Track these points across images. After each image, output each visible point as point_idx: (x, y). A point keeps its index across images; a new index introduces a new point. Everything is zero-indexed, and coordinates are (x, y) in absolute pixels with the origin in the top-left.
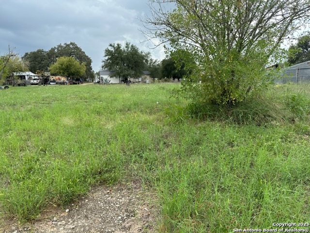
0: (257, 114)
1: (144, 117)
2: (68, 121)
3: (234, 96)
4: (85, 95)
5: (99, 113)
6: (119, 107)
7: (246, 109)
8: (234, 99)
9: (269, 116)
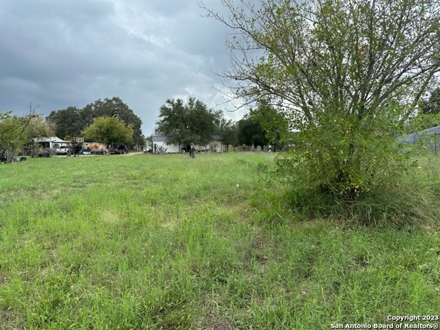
0: (394, 210)
1: (222, 211)
2: (110, 216)
3: (358, 183)
5: (154, 203)
6: (183, 193)
7: (377, 203)
8: (357, 187)
9: (413, 215)
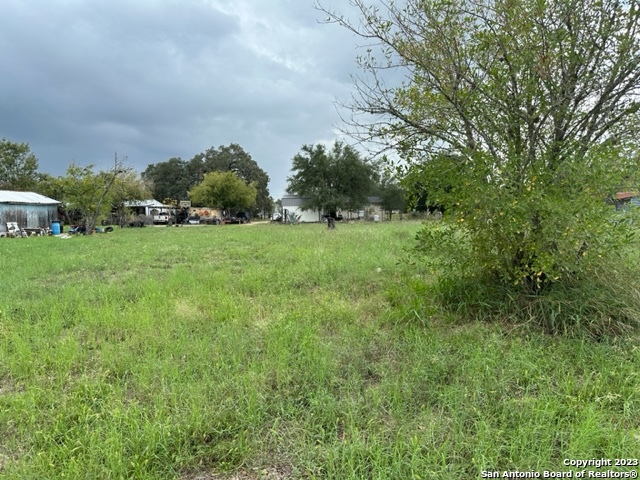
0: (595, 311)
1: (341, 305)
4: (241, 250)
6: (297, 279)
7: (569, 298)
8: (540, 274)
9: (625, 320)
